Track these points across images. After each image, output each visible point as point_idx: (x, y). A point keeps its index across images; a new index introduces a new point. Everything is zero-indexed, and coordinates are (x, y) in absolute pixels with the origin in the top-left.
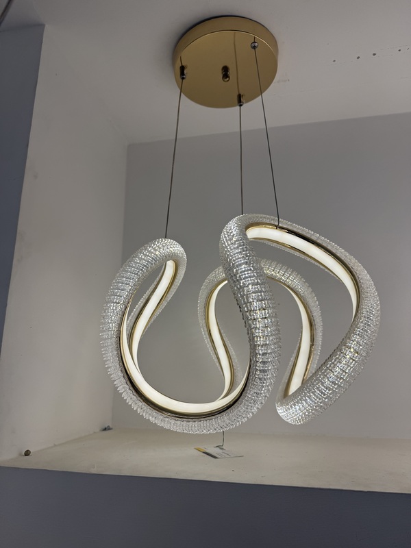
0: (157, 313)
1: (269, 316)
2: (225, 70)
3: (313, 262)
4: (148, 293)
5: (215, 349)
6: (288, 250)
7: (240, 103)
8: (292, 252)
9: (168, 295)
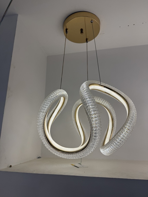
0: (57, 116)
1: (97, 117)
2: (82, 30)
3: (113, 97)
4: (54, 108)
5: (78, 129)
6: (104, 93)
7: (87, 41)
8: (105, 94)
9: (61, 109)
